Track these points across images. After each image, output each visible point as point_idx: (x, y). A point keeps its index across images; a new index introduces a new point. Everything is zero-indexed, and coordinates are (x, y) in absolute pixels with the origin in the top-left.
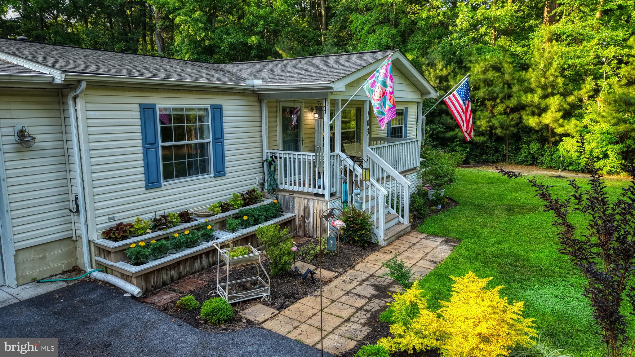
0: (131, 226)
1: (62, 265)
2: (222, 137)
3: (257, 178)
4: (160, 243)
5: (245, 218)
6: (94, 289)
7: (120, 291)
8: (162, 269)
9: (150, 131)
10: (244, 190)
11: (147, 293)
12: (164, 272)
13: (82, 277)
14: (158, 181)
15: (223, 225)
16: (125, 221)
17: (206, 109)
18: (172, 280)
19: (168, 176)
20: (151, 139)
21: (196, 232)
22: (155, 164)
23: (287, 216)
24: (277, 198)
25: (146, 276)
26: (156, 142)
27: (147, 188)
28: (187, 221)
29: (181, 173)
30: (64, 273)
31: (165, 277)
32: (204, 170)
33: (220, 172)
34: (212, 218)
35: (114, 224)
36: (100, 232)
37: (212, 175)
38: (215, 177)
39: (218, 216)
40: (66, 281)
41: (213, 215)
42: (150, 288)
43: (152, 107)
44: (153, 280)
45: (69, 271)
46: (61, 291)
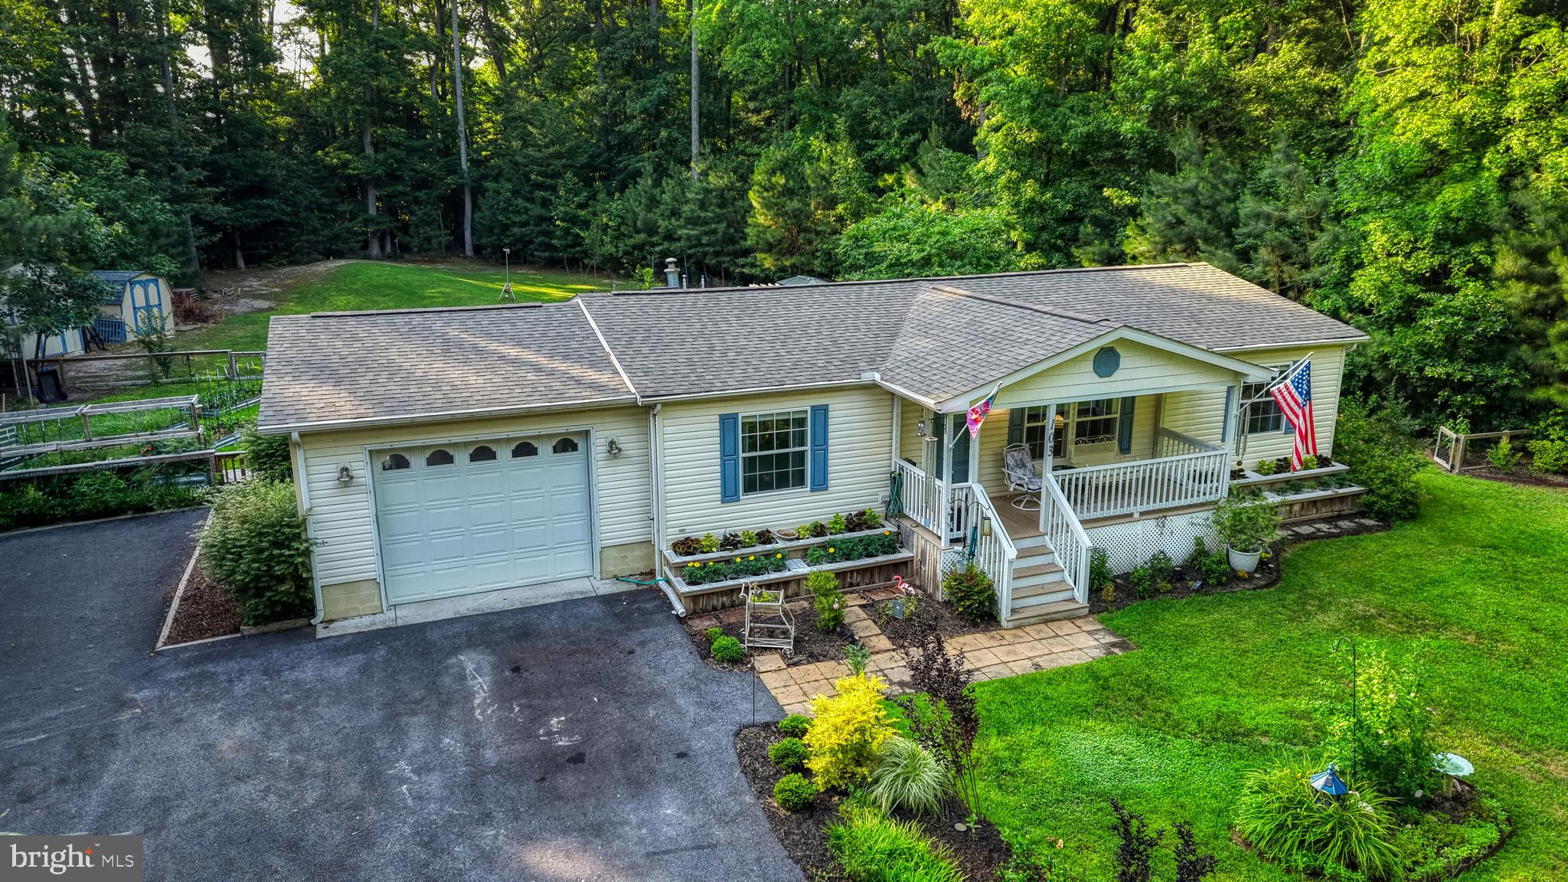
0: (697, 541)
1: (641, 566)
2: (826, 442)
3: (881, 494)
4: (717, 565)
5: (832, 550)
6: (654, 598)
7: (671, 607)
8: (713, 593)
9: (730, 442)
10: (854, 509)
11: (693, 614)
12: (715, 597)
13: (652, 582)
14: (736, 493)
15: (804, 553)
16: (694, 536)
17: (806, 412)
18: (723, 606)
19: (750, 487)
20: (729, 450)
21: (763, 558)
22: (733, 478)
23: (904, 554)
24: (899, 527)
25: (695, 598)
26: (736, 452)
27: (723, 501)
28: (764, 543)
29: (766, 486)
30: (642, 574)
31: (715, 602)
32: (800, 481)
33: (821, 484)
34: (794, 543)
35: (683, 536)
36: (670, 543)
37: (809, 489)
38: (812, 490)
39: (801, 542)
40: (638, 585)
41: (798, 539)
42: (698, 610)
43: (734, 417)
44: (702, 603)
45: (646, 574)
46: (629, 593)
